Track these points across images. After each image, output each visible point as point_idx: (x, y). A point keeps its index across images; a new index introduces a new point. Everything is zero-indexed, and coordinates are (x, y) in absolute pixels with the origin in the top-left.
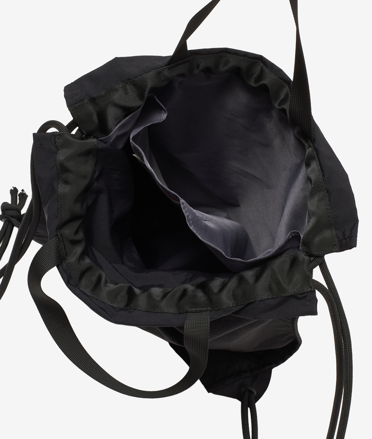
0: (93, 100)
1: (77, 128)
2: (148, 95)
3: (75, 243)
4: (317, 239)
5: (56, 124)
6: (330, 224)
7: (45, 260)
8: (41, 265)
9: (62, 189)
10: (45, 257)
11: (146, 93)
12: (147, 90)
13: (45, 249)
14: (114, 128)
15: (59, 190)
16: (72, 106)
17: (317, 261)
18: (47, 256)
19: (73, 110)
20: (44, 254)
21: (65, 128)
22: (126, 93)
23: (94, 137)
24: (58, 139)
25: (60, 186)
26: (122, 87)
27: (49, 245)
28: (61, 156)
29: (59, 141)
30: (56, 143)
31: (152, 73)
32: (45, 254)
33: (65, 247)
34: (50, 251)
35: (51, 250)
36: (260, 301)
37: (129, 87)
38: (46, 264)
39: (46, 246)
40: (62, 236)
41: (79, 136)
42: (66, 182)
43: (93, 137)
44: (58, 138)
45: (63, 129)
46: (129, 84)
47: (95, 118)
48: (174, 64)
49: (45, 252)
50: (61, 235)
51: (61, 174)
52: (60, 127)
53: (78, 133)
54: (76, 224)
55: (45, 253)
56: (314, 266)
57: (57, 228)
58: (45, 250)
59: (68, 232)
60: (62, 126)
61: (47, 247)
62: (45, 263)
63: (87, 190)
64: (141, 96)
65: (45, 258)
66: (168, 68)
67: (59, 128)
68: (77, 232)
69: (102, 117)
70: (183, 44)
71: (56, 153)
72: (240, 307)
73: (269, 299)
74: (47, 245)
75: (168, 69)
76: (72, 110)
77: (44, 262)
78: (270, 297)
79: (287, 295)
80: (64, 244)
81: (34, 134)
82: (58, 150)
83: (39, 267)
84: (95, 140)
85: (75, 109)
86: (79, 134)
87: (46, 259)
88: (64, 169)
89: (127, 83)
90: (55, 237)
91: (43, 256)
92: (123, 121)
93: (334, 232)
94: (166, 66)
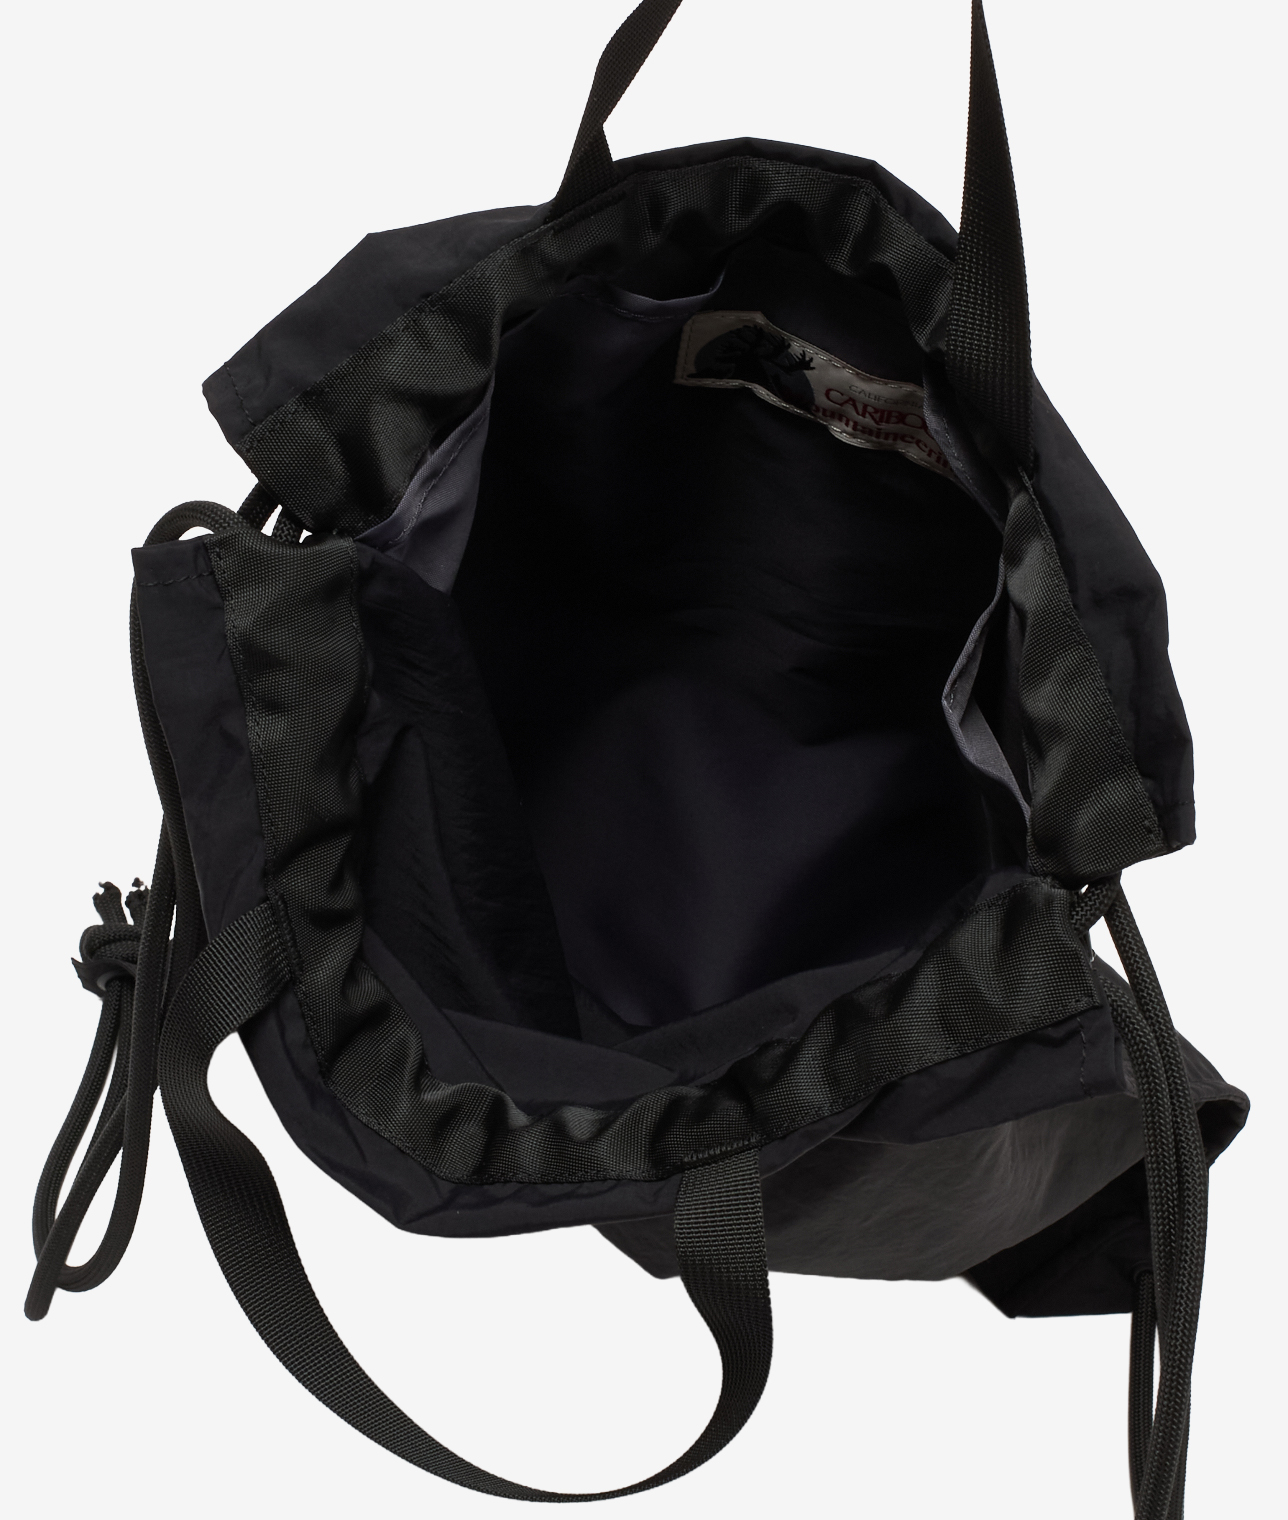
0: (314, 398)
1: (279, 508)
2: (501, 335)
3: (328, 921)
4: (1084, 819)
5: (201, 513)
6: (1122, 757)
7: (224, 990)
8: (209, 1008)
9: (263, 731)
10: (222, 980)
11: (496, 332)
12: (497, 321)
13: (222, 949)
14: (407, 487)
15: (251, 736)
16: (243, 435)
17: (1098, 895)
18: (229, 973)
19: (251, 448)
20: (220, 969)
21: (238, 519)
22: (425, 344)
23: (342, 534)
24: (221, 559)
25: (250, 724)
26: (407, 328)
27: (235, 934)
28: (242, 615)
29: (224, 565)
30: (212, 573)
31: (503, 255)
32: (224, 967)
33: (293, 939)
34: (239, 955)
35: (243, 953)
36: (918, 1072)
37: (431, 323)
38: (229, 1004)
39: (227, 939)
40: (284, 902)
41: (289, 534)
42: (273, 706)
43: (338, 533)
44: (218, 555)
45: (229, 524)
46: (431, 311)
47: (334, 461)
48: (572, 212)
49: (224, 959)
50: (282, 897)
51: (250, 681)
52: (217, 518)
53: (286, 526)
54: (332, 854)
55: (222, 964)
56: (1091, 915)
57: (265, 874)
58: (225, 952)
59: (306, 882)
60: (225, 513)
61: (230, 943)
62: (224, 998)
63: (353, 724)
64: (478, 349)
65: (224, 982)
66: (552, 228)
67: (217, 522)
68: (336, 884)
69: (357, 450)
70: (590, 139)
71: (220, 608)
72: (856, 1111)
73: (947, 1061)
74: (230, 935)
75: (554, 235)
76: (248, 451)
77: (222, 994)
78: (951, 1053)
79: (1011, 1034)
80: (292, 931)
81: (135, 552)
82: (224, 599)
83: (204, 1016)
84: (346, 543)
85: (259, 441)
86: (288, 530)
87: (226, 985)
88: (255, 659)
89: (421, 310)
90: (258, 905)
91: (217, 974)
92: (432, 459)
93: (1139, 786)
94: (545, 223)
